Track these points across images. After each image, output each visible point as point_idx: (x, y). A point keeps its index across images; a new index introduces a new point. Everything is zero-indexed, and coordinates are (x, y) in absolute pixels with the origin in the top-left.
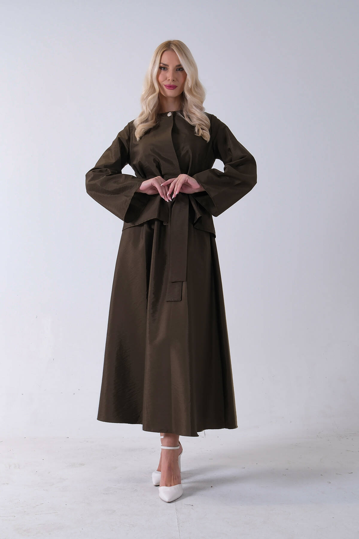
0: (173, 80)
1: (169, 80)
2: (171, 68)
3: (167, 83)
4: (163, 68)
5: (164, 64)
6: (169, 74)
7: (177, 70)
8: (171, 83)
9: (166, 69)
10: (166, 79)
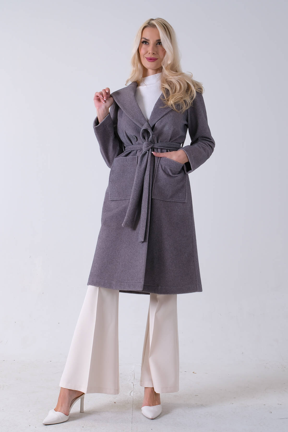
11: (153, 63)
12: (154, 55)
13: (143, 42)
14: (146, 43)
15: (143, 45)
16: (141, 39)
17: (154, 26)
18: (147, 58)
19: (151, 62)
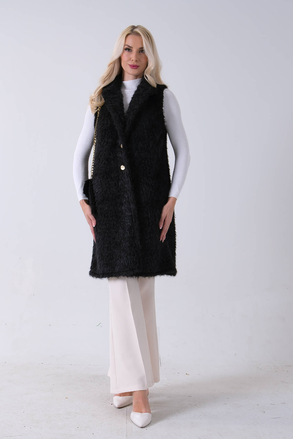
0: (136, 61)
1: (133, 60)
2: (135, 50)
3: (131, 63)
4: (128, 49)
5: (129, 46)
6: (133, 56)
7: (140, 52)
8: (134, 63)
9: (130, 51)
10: (130, 59)
11: (135, 70)
12: (138, 62)
13: (126, 49)
14: (129, 50)
15: (126, 51)
16: (125, 46)
17: (138, 34)
18: (130, 66)
19: (134, 69)
